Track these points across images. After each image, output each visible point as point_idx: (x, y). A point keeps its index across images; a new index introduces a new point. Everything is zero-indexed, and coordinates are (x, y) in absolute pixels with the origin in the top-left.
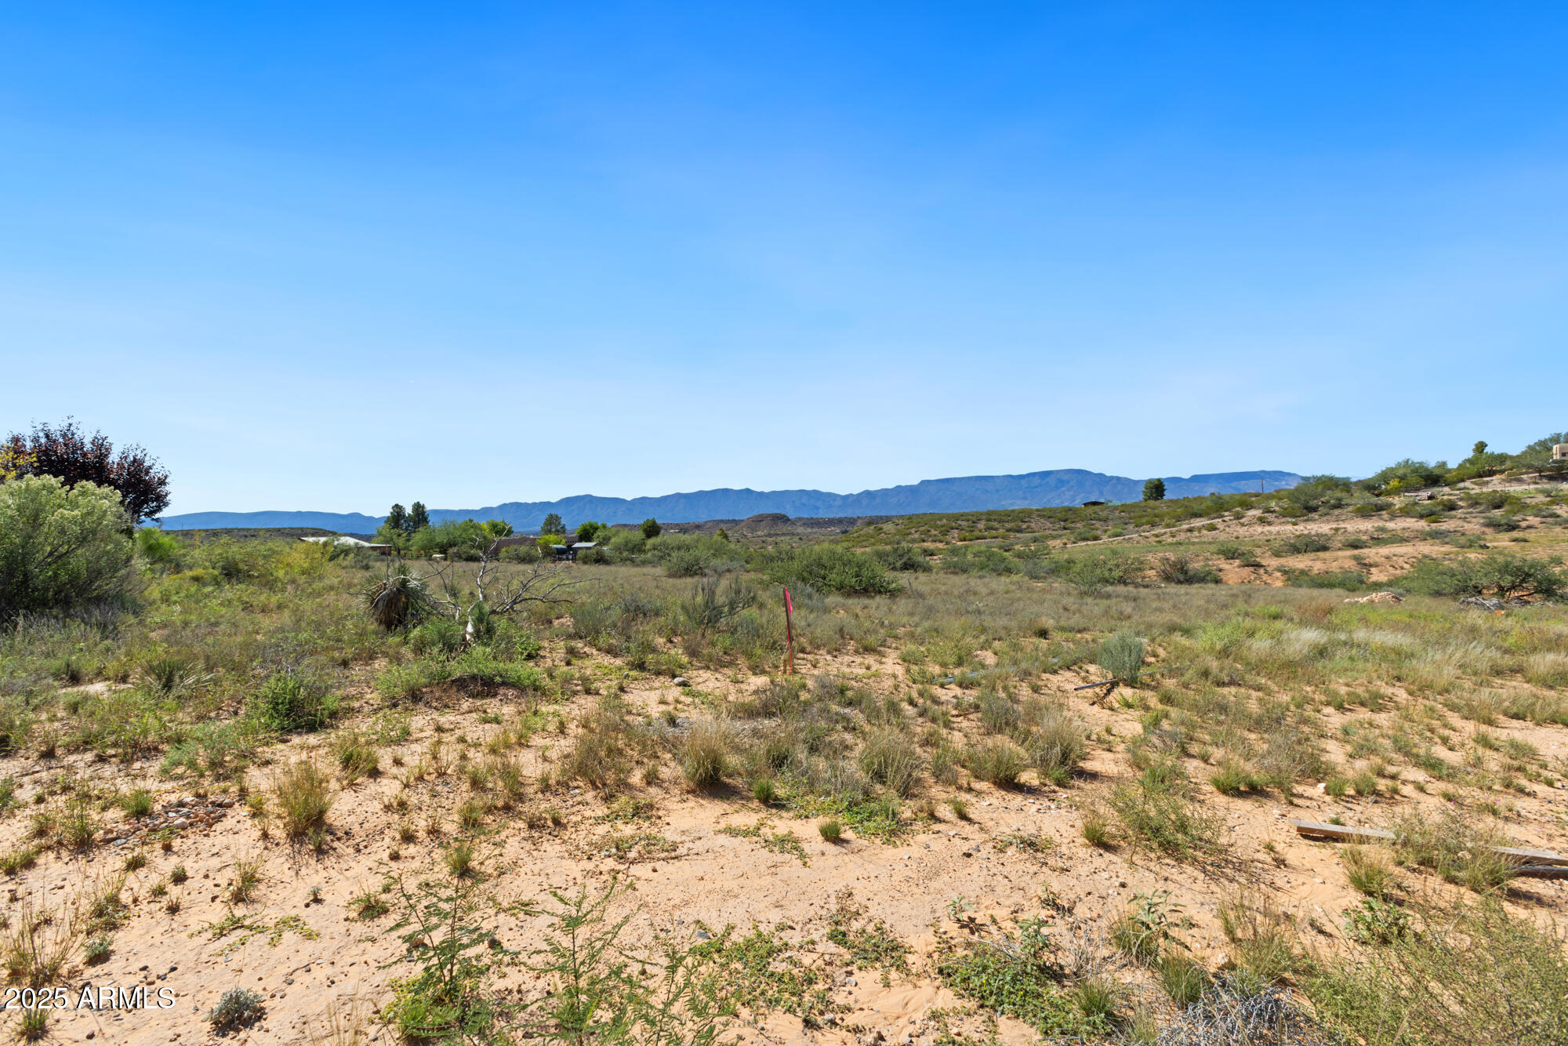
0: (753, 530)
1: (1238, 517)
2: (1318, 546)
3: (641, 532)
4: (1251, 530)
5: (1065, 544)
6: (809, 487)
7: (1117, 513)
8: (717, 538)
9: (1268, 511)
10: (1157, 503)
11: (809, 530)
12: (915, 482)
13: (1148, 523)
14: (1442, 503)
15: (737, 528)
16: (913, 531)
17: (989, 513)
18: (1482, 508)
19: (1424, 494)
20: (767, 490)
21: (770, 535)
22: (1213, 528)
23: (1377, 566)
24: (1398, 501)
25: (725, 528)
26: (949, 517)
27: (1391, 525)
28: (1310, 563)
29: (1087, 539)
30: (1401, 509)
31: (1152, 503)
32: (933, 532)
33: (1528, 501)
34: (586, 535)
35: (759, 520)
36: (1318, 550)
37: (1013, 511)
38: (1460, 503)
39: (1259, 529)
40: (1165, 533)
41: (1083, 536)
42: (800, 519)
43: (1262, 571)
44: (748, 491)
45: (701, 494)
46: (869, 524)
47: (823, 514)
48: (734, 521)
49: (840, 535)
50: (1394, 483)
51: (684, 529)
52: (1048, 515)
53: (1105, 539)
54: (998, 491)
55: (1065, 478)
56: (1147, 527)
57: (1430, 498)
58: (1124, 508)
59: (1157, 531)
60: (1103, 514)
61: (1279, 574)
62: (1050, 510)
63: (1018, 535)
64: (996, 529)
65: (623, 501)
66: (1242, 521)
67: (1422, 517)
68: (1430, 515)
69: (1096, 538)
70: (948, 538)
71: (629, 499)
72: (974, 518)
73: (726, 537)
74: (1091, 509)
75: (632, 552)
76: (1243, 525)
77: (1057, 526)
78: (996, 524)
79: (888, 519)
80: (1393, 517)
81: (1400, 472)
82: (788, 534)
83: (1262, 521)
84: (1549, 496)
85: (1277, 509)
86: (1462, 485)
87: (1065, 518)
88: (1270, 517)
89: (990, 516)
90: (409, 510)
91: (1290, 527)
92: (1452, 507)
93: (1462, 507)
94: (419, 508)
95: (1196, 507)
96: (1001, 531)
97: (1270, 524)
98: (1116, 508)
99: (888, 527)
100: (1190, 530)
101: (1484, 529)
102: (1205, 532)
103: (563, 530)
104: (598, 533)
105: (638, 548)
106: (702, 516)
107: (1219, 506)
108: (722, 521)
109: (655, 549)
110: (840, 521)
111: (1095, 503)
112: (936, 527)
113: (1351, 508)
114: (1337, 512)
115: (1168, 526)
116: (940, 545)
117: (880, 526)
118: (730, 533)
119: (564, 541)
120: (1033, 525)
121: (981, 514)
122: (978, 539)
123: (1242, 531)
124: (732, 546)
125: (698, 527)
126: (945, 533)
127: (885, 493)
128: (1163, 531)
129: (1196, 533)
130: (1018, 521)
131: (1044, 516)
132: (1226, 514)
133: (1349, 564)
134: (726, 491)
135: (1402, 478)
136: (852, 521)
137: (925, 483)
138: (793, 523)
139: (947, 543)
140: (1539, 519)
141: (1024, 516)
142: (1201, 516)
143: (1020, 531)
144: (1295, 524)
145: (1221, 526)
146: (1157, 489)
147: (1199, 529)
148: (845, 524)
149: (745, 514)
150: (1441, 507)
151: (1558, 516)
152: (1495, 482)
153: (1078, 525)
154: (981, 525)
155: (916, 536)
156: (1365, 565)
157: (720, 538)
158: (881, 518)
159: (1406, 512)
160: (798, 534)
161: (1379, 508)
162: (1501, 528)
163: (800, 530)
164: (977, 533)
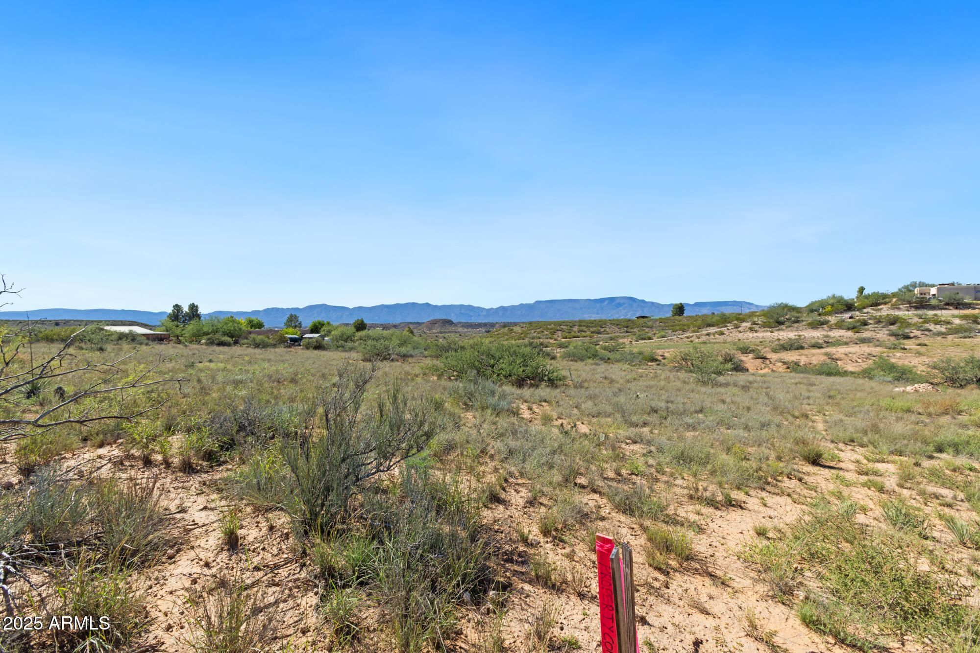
0: (430, 329)
1: (737, 327)
2: (795, 346)
3: (353, 328)
4: (746, 335)
5: (631, 342)
6: (466, 303)
7: (657, 323)
8: (406, 333)
9: (754, 324)
10: (680, 318)
11: (466, 330)
12: (532, 302)
13: (680, 330)
14: (859, 321)
15: (420, 327)
16: (533, 331)
17: (580, 321)
18: (883, 324)
19: (847, 315)
20: (439, 304)
21: (441, 333)
22: (722, 334)
23: (841, 360)
24: (833, 319)
25: (411, 328)
26: (555, 323)
27: (831, 334)
28: (798, 357)
29: (644, 339)
30: (836, 325)
31: (677, 317)
32: (546, 333)
33: (910, 321)
34: (315, 329)
35: (434, 323)
36: (798, 349)
37: (595, 321)
38: (870, 321)
39: (751, 335)
40: (693, 336)
41: (642, 337)
42: (460, 323)
43: (768, 362)
44: (427, 304)
45: (397, 306)
46: (504, 326)
47: (475, 320)
48: (418, 323)
49: (485, 334)
50: (829, 308)
51: (385, 327)
52: (617, 323)
53: (655, 339)
54: (581, 309)
55: (622, 301)
56: (680, 332)
57: (851, 318)
58: (661, 321)
59: (687, 335)
60: (650, 324)
61: (780, 364)
62: (618, 320)
63: (599, 335)
64: (585, 332)
65: (347, 309)
66: (739, 329)
67: (849, 329)
68: (853, 328)
69: (650, 339)
70: (555, 336)
71: (351, 307)
72: (571, 325)
73: (412, 332)
74: (641, 321)
75: (344, 342)
76: (740, 332)
77: (622, 330)
78: (584, 328)
79: (515, 324)
80: (831, 329)
81: (831, 302)
82: (452, 332)
83: (751, 329)
84: (921, 318)
85: (760, 322)
86: (865, 310)
87: (627, 326)
88: (756, 327)
89: (581, 323)
90: (186, 309)
91: (769, 334)
92: (865, 324)
93: (871, 324)
94: (193, 308)
95: (709, 321)
96: (588, 333)
97: (756, 331)
98: (656, 320)
99: (517, 329)
100: (708, 335)
101: (889, 337)
102: (717, 336)
103: (300, 325)
104: (324, 328)
105: (349, 339)
106: (398, 320)
107: (724, 320)
108: (411, 323)
109: (361, 339)
110: (485, 325)
111: (643, 317)
112: (547, 329)
113: (804, 323)
114: (796, 325)
115: (694, 332)
116: (551, 341)
117: (512, 328)
118: (415, 331)
119: (299, 333)
120: (607, 329)
121: (576, 322)
122: (574, 337)
123: (740, 336)
124: (416, 338)
125: (395, 326)
126: (553, 333)
127: (513, 308)
128: (691, 335)
129: (712, 336)
130: (598, 327)
131: (614, 324)
132: (729, 325)
133: (823, 358)
134: (413, 304)
135: (832, 305)
136: (493, 325)
137: (538, 303)
138: (456, 325)
139: (556, 340)
140: (919, 332)
141: (601, 324)
142: (713, 326)
143: (599, 333)
144: (772, 332)
145: (726, 332)
146: (680, 309)
147: (714, 334)
148: (488, 327)
149: (425, 318)
150: (859, 324)
151: (931, 331)
152: (885, 309)
153: (635, 330)
154: (576, 329)
155: (535, 334)
156: (833, 359)
157: (407, 333)
158: (511, 323)
159: (839, 326)
160: (459, 332)
161: (822, 323)
162: (899, 337)
163: (460, 329)
164: (573, 334)
